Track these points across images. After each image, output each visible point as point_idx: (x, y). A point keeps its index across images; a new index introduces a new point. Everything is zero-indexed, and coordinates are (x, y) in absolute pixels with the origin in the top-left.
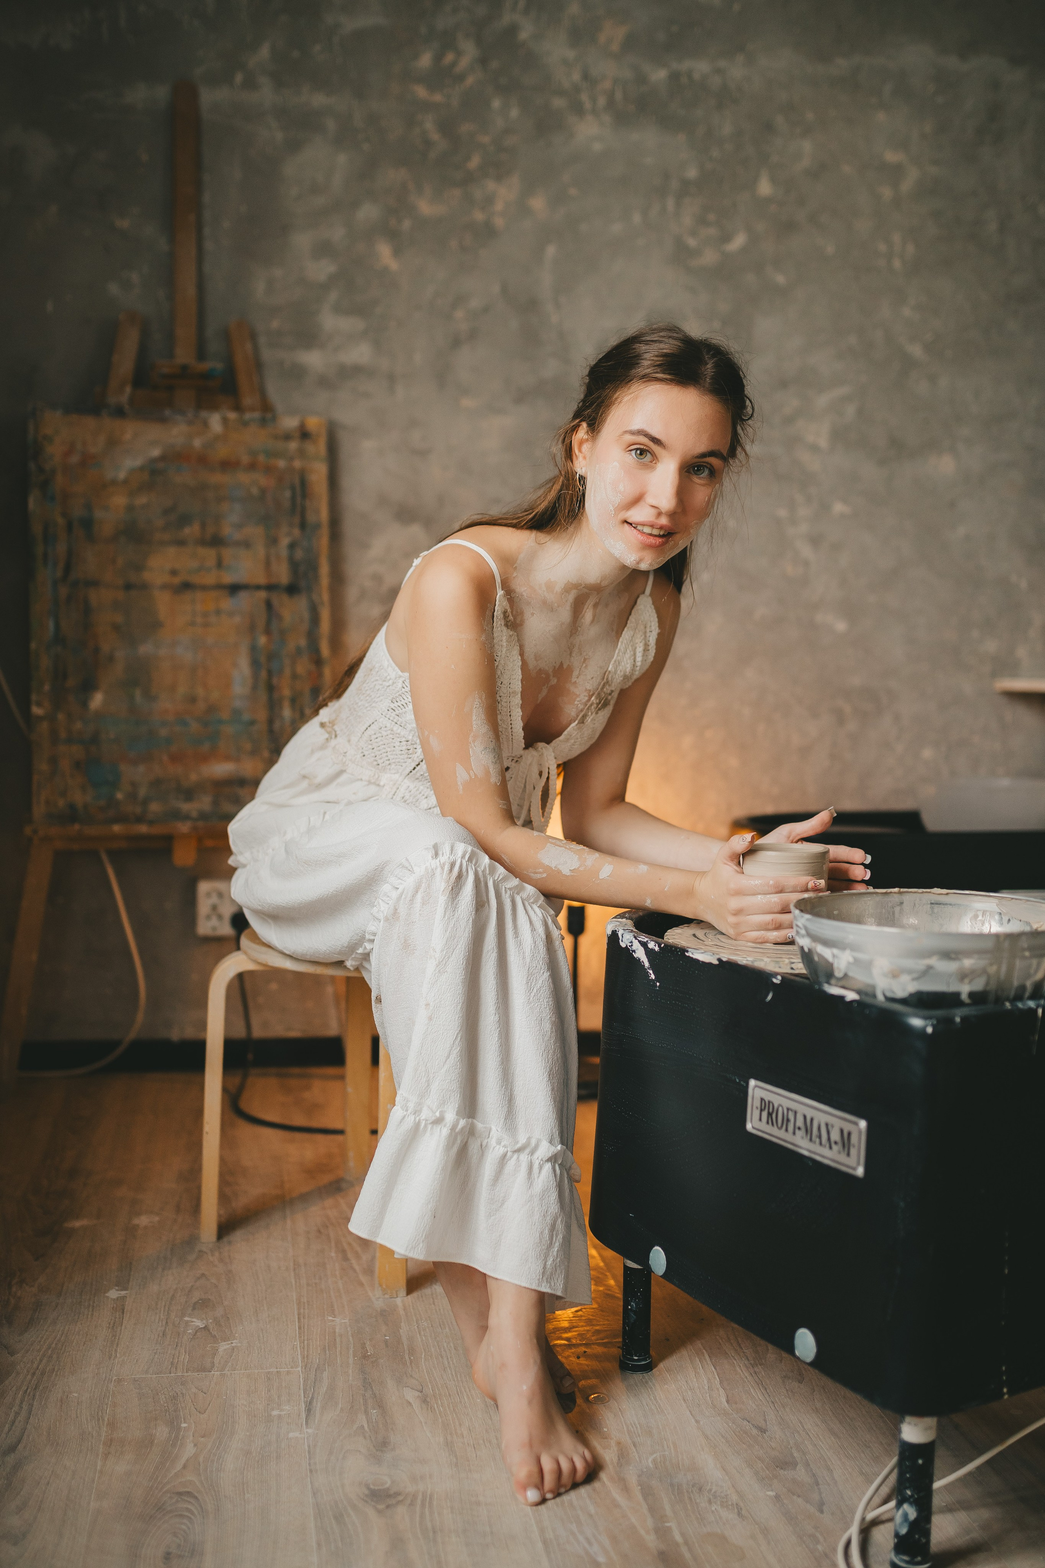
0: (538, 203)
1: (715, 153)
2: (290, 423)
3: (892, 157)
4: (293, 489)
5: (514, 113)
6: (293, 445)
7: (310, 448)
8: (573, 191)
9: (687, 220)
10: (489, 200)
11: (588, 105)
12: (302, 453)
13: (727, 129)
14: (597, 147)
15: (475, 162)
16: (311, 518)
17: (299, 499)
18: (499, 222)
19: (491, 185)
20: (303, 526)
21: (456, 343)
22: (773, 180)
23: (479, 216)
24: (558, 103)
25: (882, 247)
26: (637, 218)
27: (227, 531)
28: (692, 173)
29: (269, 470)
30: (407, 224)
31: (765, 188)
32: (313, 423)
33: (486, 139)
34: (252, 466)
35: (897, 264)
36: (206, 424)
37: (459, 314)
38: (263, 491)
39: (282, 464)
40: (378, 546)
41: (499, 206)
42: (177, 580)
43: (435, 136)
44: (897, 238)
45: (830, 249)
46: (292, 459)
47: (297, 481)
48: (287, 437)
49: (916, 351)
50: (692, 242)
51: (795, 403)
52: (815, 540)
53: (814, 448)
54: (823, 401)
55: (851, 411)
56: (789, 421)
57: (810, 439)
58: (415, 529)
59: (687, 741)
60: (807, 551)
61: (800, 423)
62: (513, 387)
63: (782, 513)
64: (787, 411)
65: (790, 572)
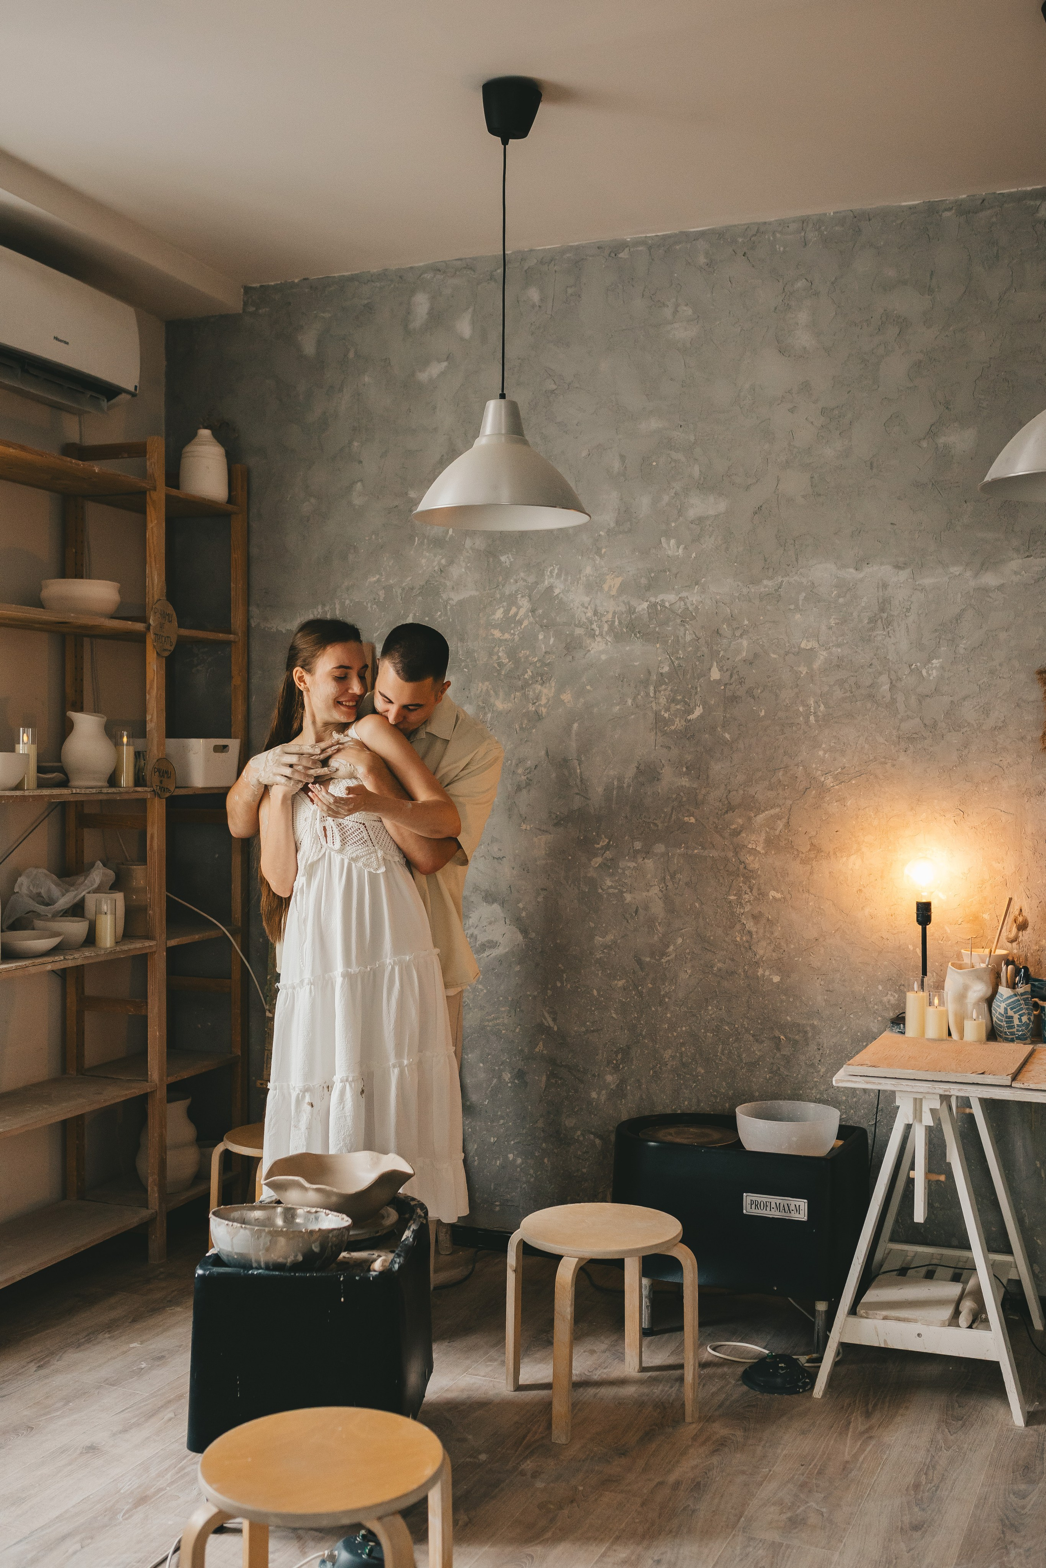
0: (567, 697)
1: (681, 654)
3: (806, 645)
5: (552, 640)
8: (588, 687)
9: (663, 701)
10: (538, 698)
11: (598, 632)
14: (603, 657)
18: (544, 710)
19: (538, 688)
21: (519, 789)
22: (721, 669)
23: (532, 708)
24: (580, 632)
25: (802, 709)
26: (630, 702)
28: (666, 669)
30: (489, 715)
31: (715, 674)
33: (534, 659)
35: (813, 719)
37: (520, 771)
41: (543, 701)
44: (811, 702)
50: (666, 715)
51: (740, 821)
52: (756, 918)
53: (753, 852)
54: (761, 818)
55: (780, 825)
56: (736, 833)
57: (750, 846)
58: (496, 906)
59: (667, 1054)
60: (750, 925)
61: (743, 835)
62: (554, 816)
63: (732, 898)
64: (733, 827)
65: (738, 939)
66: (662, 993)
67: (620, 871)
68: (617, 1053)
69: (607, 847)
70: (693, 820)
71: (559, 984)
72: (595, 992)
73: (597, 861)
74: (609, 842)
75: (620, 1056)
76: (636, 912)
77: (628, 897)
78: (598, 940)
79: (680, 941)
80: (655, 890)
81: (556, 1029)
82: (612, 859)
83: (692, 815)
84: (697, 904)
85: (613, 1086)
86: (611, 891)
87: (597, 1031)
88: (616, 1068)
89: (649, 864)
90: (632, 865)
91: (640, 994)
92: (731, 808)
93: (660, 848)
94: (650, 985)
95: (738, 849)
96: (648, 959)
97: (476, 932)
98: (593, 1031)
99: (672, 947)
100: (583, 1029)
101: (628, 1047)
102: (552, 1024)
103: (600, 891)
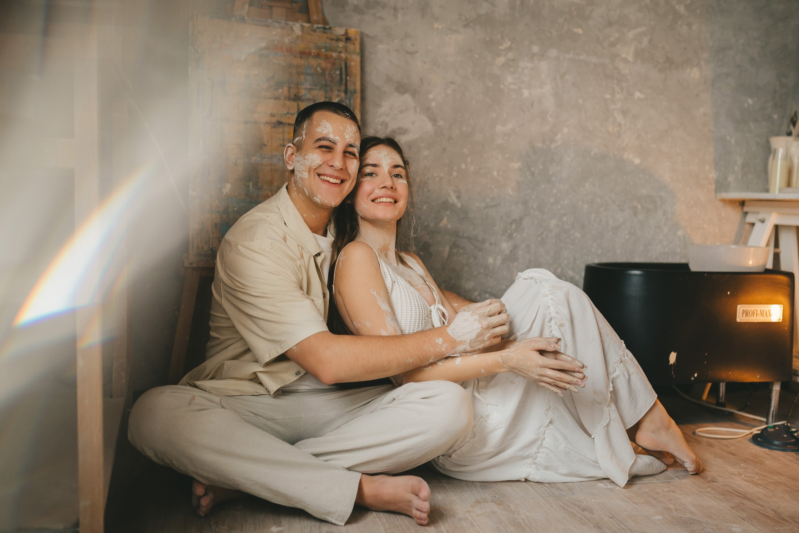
2: (340, 31)
4: (341, 69)
6: (341, 44)
7: (351, 47)
12: (346, 49)
16: (350, 87)
17: (344, 76)
20: (346, 92)
27: (303, 92)
29: (327, 58)
32: (352, 32)
34: (318, 56)
36: (292, 29)
38: (324, 70)
39: (334, 55)
40: (385, 107)
42: (274, 120)
46: (340, 52)
47: (343, 66)
48: (338, 40)
49: (681, 9)
51: (617, 35)
52: (624, 112)
53: (626, 61)
54: (631, 34)
55: (645, 41)
56: (613, 45)
57: (624, 55)
58: (407, 97)
59: (553, 223)
61: (618, 46)
62: (463, 18)
63: (608, 96)
64: (612, 39)
65: (611, 130)
66: (551, 173)
67: (520, 70)
68: (511, 224)
69: (509, 49)
70: (580, 31)
71: (463, 166)
72: (495, 173)
73: (501, 60)
74: (511, 45)
75: (514, 226)
76: (532, 105)
77: (526, 93)
78: (499, 128)
79: (566, 130)
80: (548, 89)
81: (459, 205)
82: (513, 60)
83: (579, 26)
84: (580, 101)
85: (507, 252)
86: (512, 87)
87: (495, 206)
88: (510, 237)
89: (544, 66)
90: (529, 65)
91: (532, 174)
92: (609, 23)
93: (553, 53)
94: (541, 167)
95: (614, 57)
96: (540, 145)
97: (387, 119)
98: (492, 206)
99: (559, 136)
100: (484, 205)
101: (521, 219)
102: (456, 201)
103: (502, 86)
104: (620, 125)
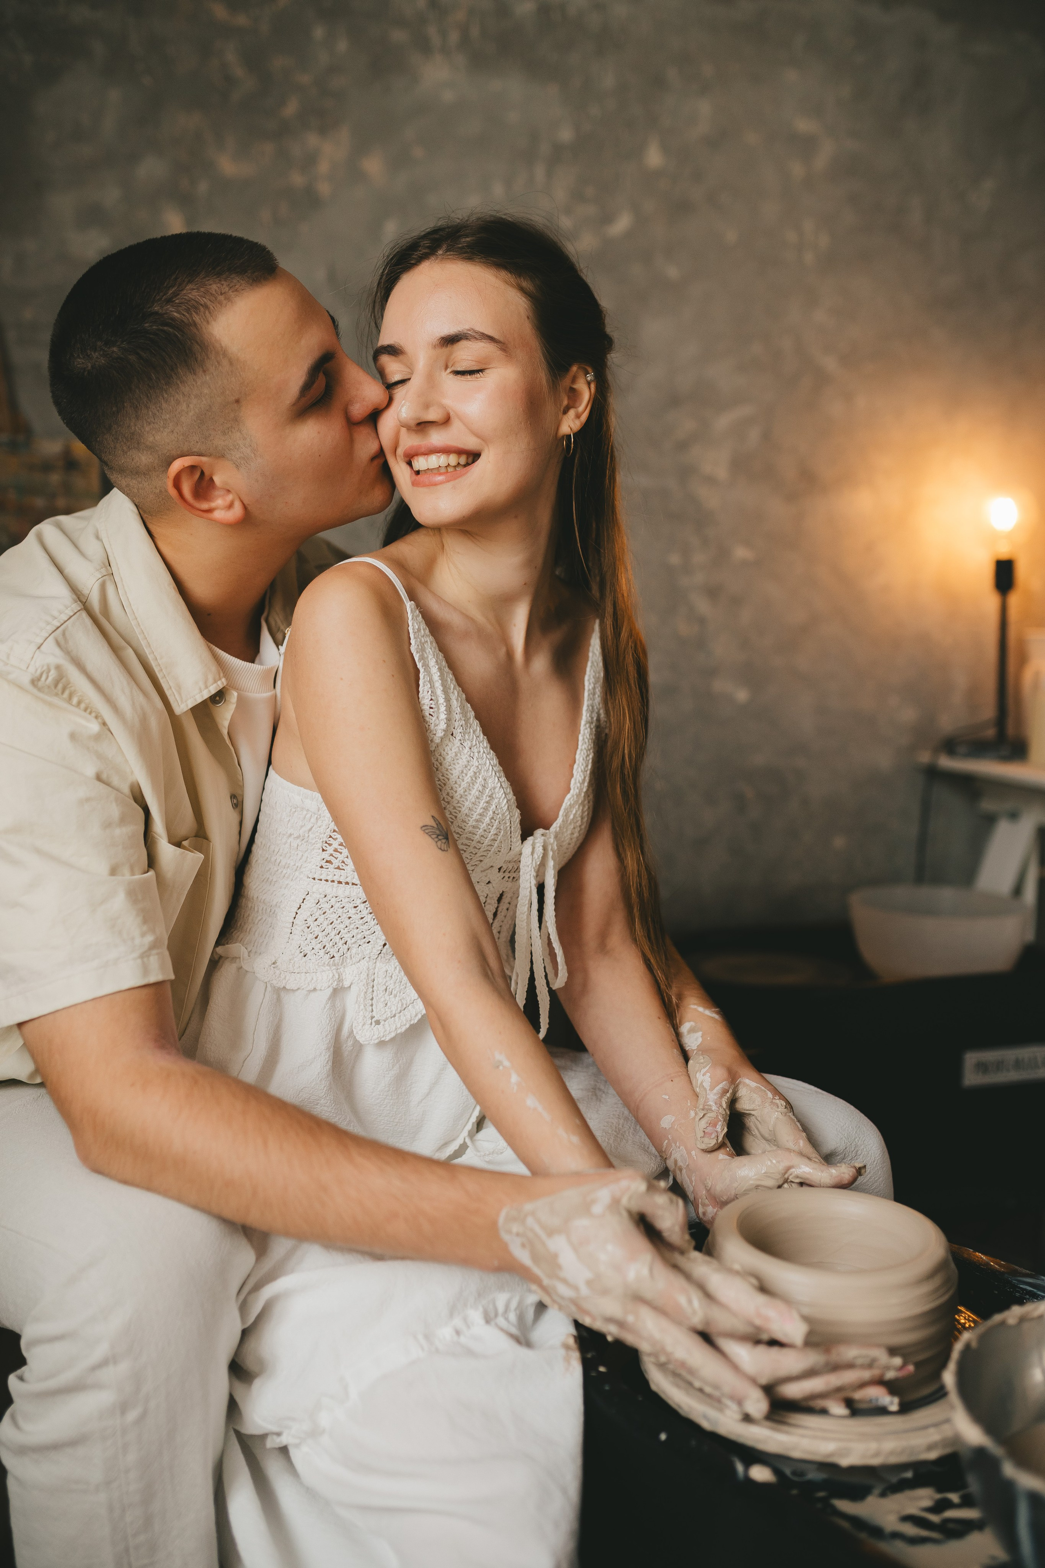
0: (374, 165)
1: (595, 111)
2: (51, 447)
3: (804, 125)
5: (342, 46)
6: (55, 478)
7: (78, 482)
8: (418, 152)
10: (310, 161)
11: (435, 39)
12: (67, 488)
13: (609, 81)
14: (448, 96)
15: (291, 108)
18: (324, 188)
19: (312, 140)
22: (666, 149)
23: (297, 179)
24: (399, 36)
25: (791, 236)
28: (566, 135)
29: (22, 511)
30: (203, 187)
31: (654, 157)
33: (305, 79)
35: (809, 257)
39: (39, 502)
41: (323, 167)
43: (239, 72)
44: (810, 226)
45: (731, 236)
46: (53, 496)
48: (47, 467)
50: (566, 222)
51: (690, 425)
52: (713, 593)
54: (723, 422)
55: (754, 435)
56: (683, 446)
57: (704, 470)
60: (703, 606)
61: (694, 449)
63: (675, 559)
65: (682, 631)
92: (674, 401)
95: (686, 473)
104: (702, 621)
